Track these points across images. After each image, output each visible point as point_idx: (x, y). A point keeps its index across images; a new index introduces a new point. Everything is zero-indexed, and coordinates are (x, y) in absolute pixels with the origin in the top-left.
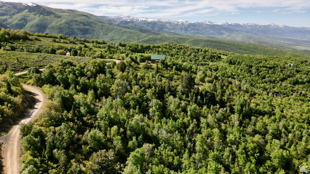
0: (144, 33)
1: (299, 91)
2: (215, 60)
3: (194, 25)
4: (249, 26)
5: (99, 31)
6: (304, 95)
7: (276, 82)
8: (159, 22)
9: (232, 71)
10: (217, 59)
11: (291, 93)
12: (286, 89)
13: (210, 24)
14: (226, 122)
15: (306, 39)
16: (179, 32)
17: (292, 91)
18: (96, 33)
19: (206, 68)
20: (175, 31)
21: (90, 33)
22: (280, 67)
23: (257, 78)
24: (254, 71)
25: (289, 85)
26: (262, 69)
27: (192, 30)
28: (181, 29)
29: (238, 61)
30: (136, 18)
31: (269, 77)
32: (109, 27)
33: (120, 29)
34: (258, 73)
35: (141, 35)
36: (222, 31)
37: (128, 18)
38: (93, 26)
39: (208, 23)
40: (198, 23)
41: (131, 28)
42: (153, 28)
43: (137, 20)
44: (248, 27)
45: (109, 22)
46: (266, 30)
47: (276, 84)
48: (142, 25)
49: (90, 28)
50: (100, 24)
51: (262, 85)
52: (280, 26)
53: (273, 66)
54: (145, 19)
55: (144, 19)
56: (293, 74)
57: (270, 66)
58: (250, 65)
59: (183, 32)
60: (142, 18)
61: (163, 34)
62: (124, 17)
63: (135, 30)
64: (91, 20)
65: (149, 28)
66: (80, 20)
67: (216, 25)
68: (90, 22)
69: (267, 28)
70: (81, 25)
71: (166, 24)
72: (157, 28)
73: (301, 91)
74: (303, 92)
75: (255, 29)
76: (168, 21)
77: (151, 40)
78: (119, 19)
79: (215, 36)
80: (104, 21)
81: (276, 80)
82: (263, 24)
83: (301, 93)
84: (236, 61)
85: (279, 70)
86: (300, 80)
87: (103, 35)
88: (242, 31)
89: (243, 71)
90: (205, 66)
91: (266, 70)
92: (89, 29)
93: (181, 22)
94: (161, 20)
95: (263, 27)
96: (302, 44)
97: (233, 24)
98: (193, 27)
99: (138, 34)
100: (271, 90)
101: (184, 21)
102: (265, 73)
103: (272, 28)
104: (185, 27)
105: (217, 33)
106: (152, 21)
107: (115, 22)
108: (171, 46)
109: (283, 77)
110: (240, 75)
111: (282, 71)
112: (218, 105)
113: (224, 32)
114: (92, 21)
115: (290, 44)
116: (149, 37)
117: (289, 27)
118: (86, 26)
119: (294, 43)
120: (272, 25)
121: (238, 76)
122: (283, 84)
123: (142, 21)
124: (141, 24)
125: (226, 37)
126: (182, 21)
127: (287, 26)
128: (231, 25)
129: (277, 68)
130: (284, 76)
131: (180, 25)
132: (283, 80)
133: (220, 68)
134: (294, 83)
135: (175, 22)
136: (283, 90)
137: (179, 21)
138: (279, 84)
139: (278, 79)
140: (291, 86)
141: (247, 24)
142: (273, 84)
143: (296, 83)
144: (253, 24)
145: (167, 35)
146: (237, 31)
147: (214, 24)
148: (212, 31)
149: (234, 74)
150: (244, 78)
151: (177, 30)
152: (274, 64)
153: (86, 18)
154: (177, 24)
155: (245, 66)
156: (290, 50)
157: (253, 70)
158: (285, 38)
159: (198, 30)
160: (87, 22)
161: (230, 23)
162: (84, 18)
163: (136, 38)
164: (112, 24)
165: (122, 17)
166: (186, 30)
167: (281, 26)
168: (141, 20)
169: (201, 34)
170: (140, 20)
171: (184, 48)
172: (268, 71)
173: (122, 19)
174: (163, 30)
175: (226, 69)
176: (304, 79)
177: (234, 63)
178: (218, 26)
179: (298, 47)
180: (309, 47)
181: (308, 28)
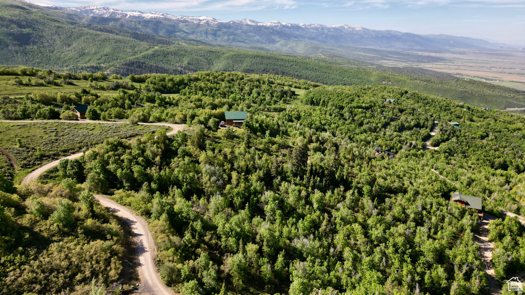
0: (142, 41)
1: (408, 140)
2: (288, 98)
3: (227, 26)
4: (313, 28)
5: (54, 37)
6: (414, 147)
7: (378, 130)
8: (166, 19)
9: (320, 118)
10: (290, 98)
11: (399, 145)
12: (392, 140)
13: (253, 24)
14: (358, 210)
15: (393, 50)
16: (203, 38)
17: (400, 141)
18: (46, 42)
19: (284, 116)
20: (197, 37)
21: (35, 43)
22: (379, 106)
23: (353, 126)
24: (347, 115)
25: (395, 133)
26: (358, 111)
27: (225, 36)
28: (206, 33)
29: (322, 100)
30: (120, 12)
31: (367, 124)
32: (73, 30)
33: (96, 35)
34: (353, 117)
35: (139, 45)
36: (274, 37)
37: (105, 12)
38: (39, 27)
39: (249, 23)
40: (234, 23)
41: (116, 31)
42: (156, 31)
43: (123, 15)
44: (312, 31)
45: (69, 20)
46: (338, 35)
47: (378, 132)
48: (135, 26)
49: (34, 32)
50: (54, 25)
51: (363, 137)
52: (356, 29)
53: (369, 105)
54: (139, 13)
55: (136, 14)
56: (396, 116)
57: (367, 105)
58: (339, 105)
59: (210, 38)
60: (133, 11)
61: (176, 42)
62: (97, 9)
63: (124, 36)
64: (33, 17)
65: (149, 31)
66: (9, 17)
67: (263, 26)
68: (33, 20)
69: (338, 31)
70: (13, 26)
71: (178, 24)
72: (164, 31)
73: (410, 141)
74: (414, 142)
75: (322, 34)
76: (182, 18)
77: (158, 55)
78: (86, 12)
79: (264, 46)
80: (60, 18)
81: (378, 127)
82: (334, 26)
83: (411, 144)
84: (320, 100)
85: (379, 110)
86: (406, 125)
87: (62, 45)
88: (303, 37)
89: (334, 115)
90: (281, 113)
91: (362, 113)
92: (31, 34)
93: (205, 21)
94: (169, 16)
95: (332, 30)
96: (388, 57)
97: (290, 25)
98: (226, 30)
99: (132, 44)
100: (375, 144)
101: (210, 19)
102: (362, 117)
103: (345, 32)
104: (213, 30)
105: (266, 41)
106: (152, 18)
107: (80, 18)
108: (217, 77)
109: (386, 122)
110: (331, 123)
111: (382, 112)
112: (341, 186)
113: (277, 39)
114: (35, 18)
115: (373, 57)
116: (153, 50)
117: (369, 30)
118: (24, 28)
119: (377, 55)
120: (346, 27)
121: (330, 126)
122: (387, 133)
123: (134, 17)
124: (133, 23)
125: (280, 47)
126: (205, 18)
127: (366, 29)
128: (286, 26)
129: (375, 108)
130: (386, 120)
131: (203, 26)
132: (385, 126)
133: (302, 114)
134: (399, 129)
135: (193, 19)
136: (389, 142)
137: (201, 18)
138: (382, 133)
139: (379, 125)
140: (397, 135)
141: (310, 25)
142: (375, 133)
143: (402, 129)
144: (318, 25)
145: (183, 44)
146: (296, 37)
147: (259, 24)
148: (257, 38)
149: (323, 122)
150: (337, 127)
151: (199, 34)
152: (371, 102)
153: (22, 13)
154: (199, 25)
155: (334, 108)
156: (375, 67)
157: (345, 113)
158: (366, 48)
159: (235, 34)
160: (26, 21)
161: (284, 24)
162: (17, 12)
163: (130, 51)
164: (76, 23)
165: (93, 9)
166: (215, 34)
167: (358, 29)
168: (132, 15)
169: (241, 42)
170: (128, 16)
171: (237, 79)
172: (365, 113)
173: (94, 13)
174: (176, 35)
175: (310, 115)
176: (411, 122)
177: (317, 102)
178: (266, 28)
179: (383, 61)
180: (398, 61)
181: (395, 31)
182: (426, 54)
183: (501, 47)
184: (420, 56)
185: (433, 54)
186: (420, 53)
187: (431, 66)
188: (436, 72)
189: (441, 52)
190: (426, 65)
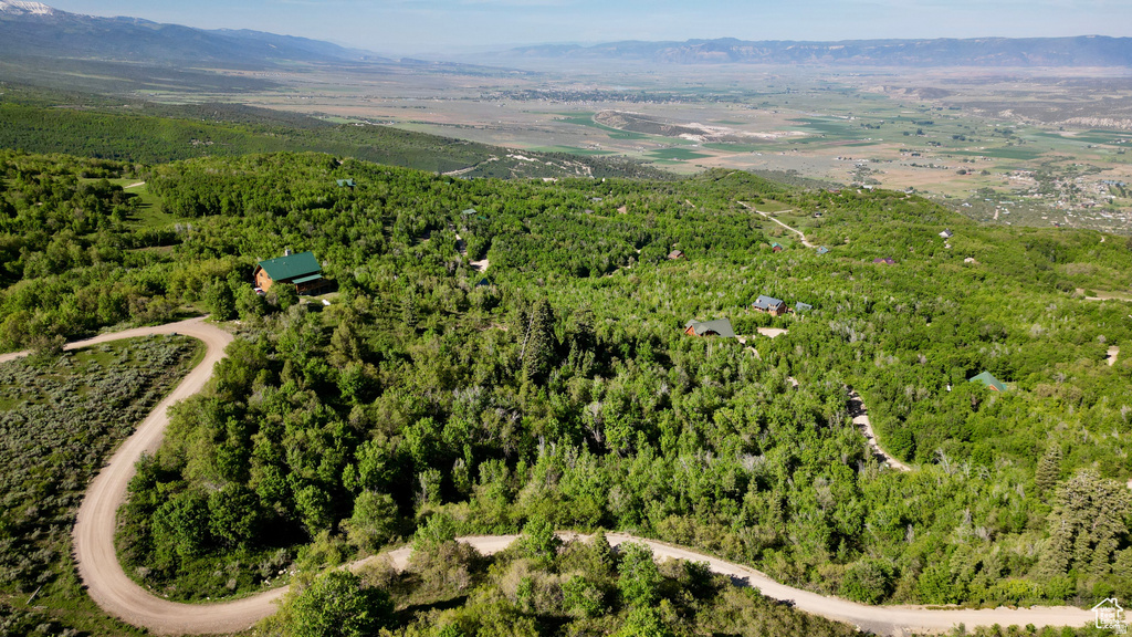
15: (153, 63)
52: (34, 12)
96: (150, 81)
103: (6, 19)
115: (114, 83)
117: (71, 16)
127: (64, 12)
156: (141, 107)
158: (83, 62)
167: (40, 12)
179: (143, 91)
180: (179, 90)
181: (141, 21)
182: (234, 73)
183: (366, 58)
184: (221, 79)
185: (247, 74)
186: (220, 71)
187: (257, 99)
188: (275, 112)
189: (261, 68)
190: (247, 98)
